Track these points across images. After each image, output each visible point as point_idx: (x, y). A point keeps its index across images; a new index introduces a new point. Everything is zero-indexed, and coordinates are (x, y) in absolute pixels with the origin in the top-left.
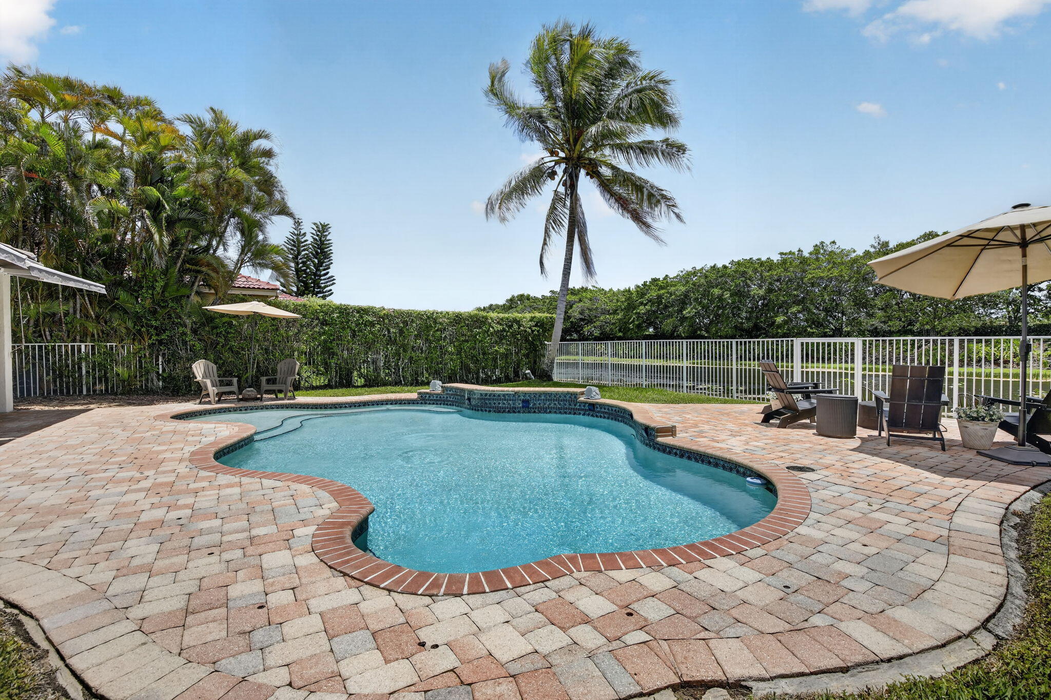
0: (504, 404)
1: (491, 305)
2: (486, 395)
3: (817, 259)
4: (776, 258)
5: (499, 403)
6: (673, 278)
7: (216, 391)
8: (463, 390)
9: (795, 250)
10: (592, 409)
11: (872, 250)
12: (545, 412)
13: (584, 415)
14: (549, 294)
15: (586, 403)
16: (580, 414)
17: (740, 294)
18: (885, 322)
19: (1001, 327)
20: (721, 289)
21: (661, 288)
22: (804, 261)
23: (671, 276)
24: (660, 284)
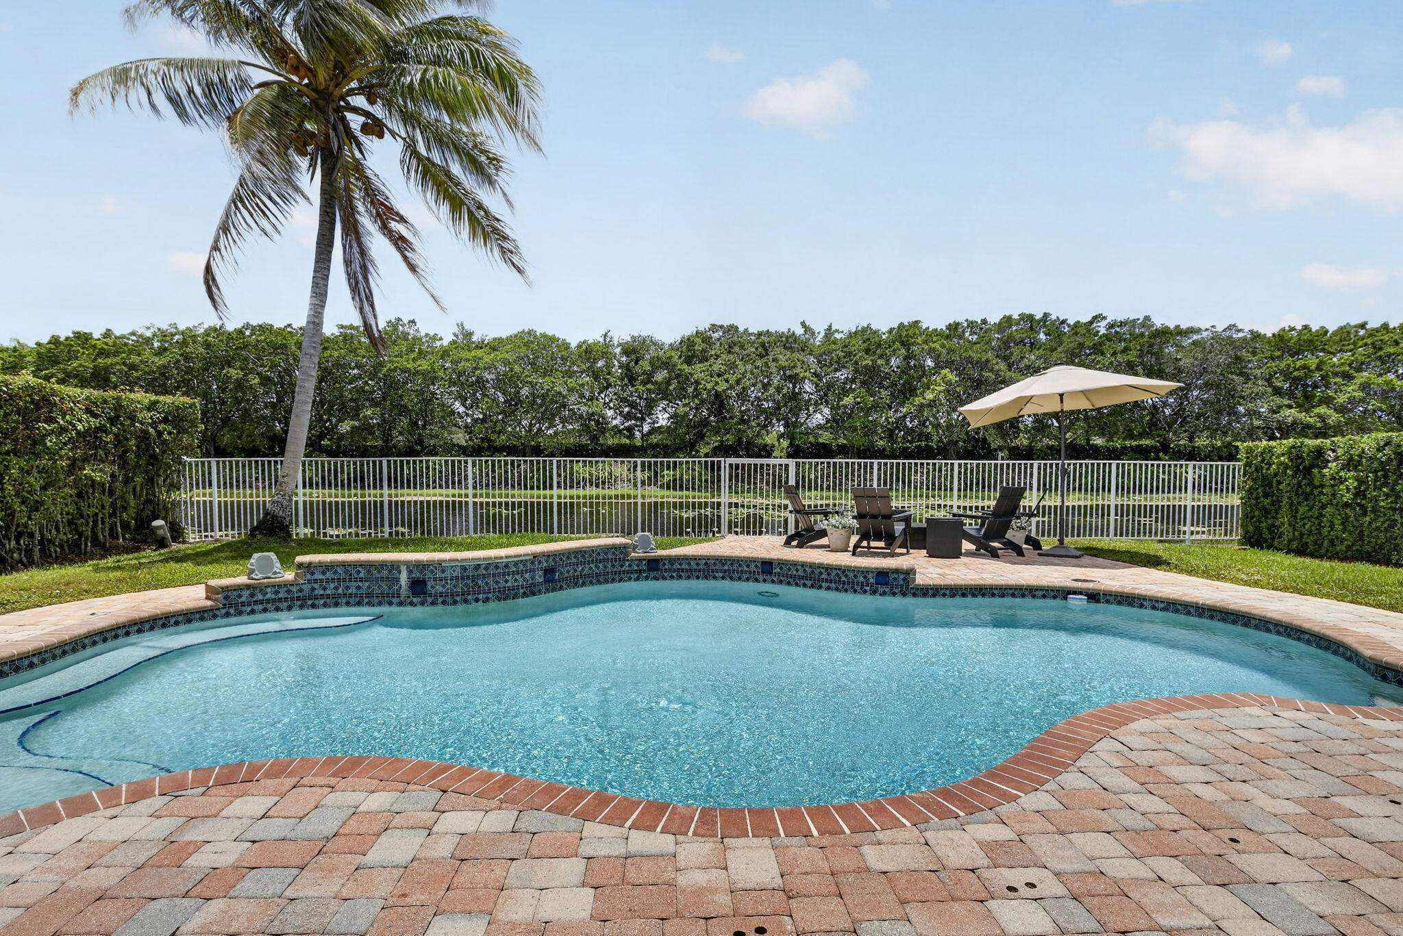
0: (516, 580)
2: (477, 567)
5: (507, 581)
8: (394, 566)
10: (654, 568)
12: (576, 585)
13: (638, 579)
15: (641, 560)
16: (630, 579)
24: (100, 345)
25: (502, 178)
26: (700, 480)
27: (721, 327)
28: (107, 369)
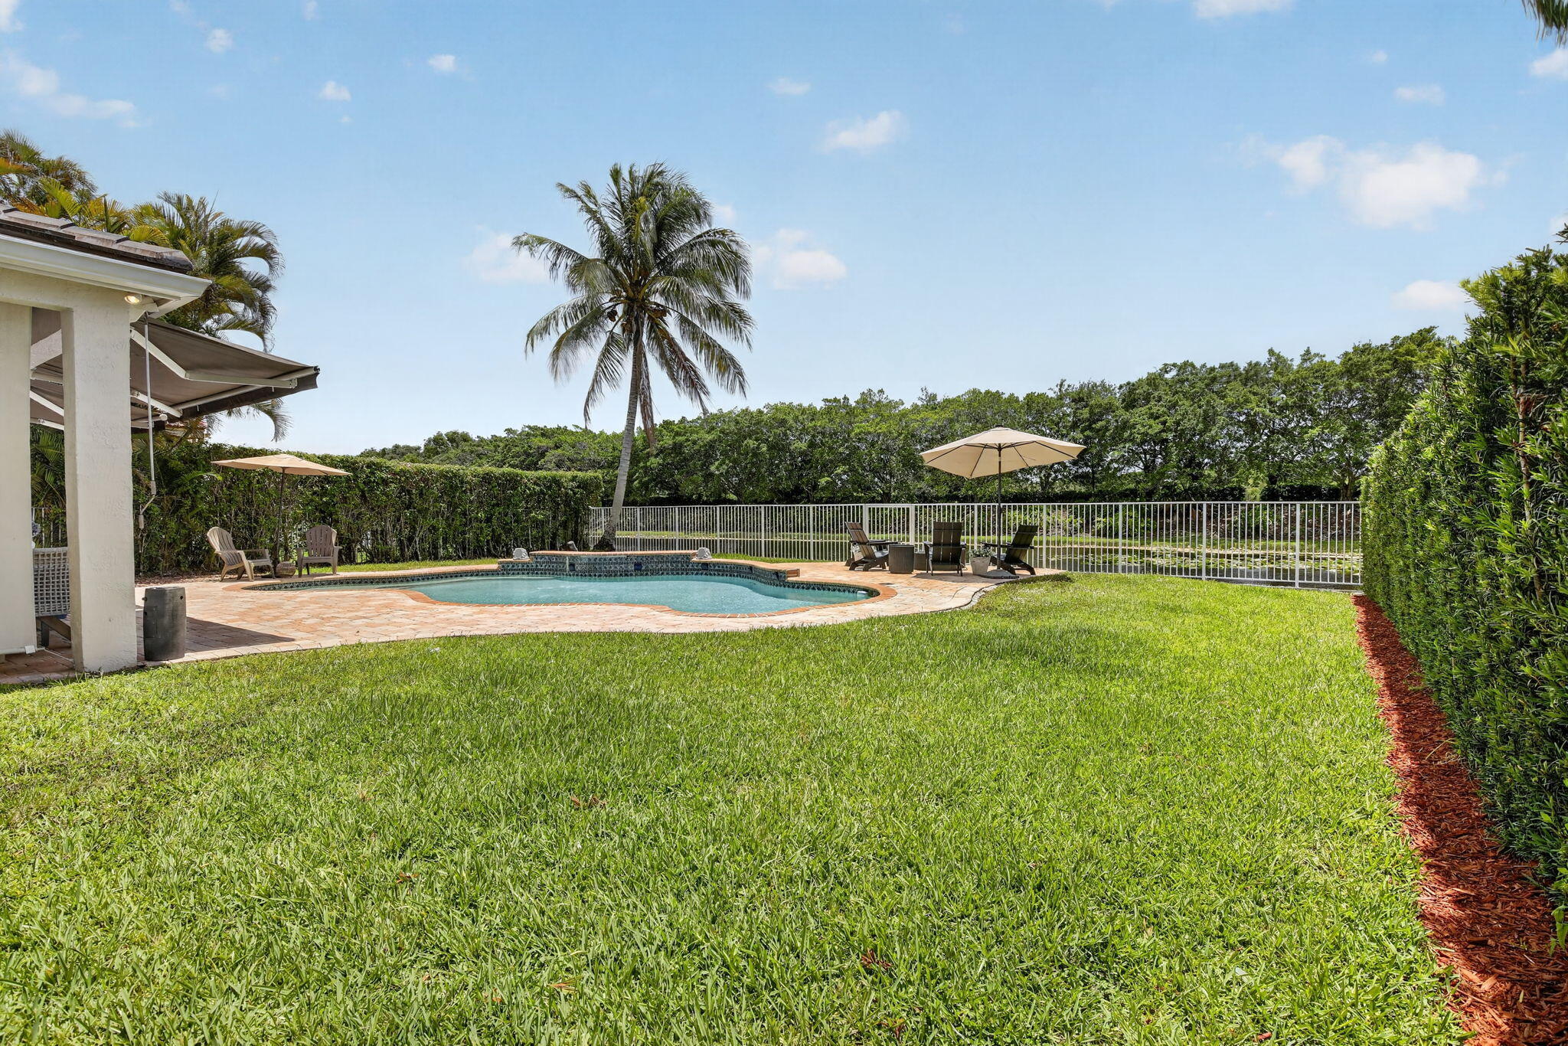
0: (616, 567)
1: (397, 447)
2: (595, 559)
3: (864, 410)
4: (819, 405)
5: (611, 567)
6: (692, 422)
7: (253, 565)
9: (840, 397)
10: (705, 568)
11: (920, 403)
12: (658, 574)
13: (697, 572)
14: (504, 435)
15: (698, 563)
16: (693, 573)
17: (778, 447)
18: (932, 487)
19: (1035, 493)
20: (757, 440)
21: (678, 434)
22: (851, 412)
23: (689, 419)
24: (676, 429)
25: (747, 330)
26: (1136, 527)
27: (1174, 365)
28: (681, 445)
